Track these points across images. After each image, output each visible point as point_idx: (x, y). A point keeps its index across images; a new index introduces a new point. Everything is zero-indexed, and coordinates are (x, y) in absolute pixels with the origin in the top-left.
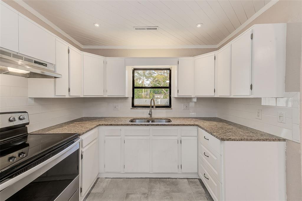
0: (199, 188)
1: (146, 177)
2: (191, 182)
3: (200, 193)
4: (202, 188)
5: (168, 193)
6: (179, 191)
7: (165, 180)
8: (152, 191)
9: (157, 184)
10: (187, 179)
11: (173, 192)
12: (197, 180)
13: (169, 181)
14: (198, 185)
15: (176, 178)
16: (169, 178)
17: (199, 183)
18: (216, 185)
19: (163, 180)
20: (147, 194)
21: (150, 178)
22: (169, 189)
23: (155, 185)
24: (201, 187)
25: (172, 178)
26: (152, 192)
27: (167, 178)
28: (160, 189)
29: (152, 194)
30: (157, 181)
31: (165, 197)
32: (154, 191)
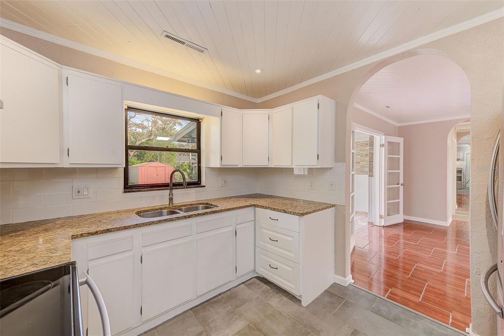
0: (262, 287)
1: (183, 311)
2: (249, 284)
3: (266, 292)
4: (265, 285)
5: (232, 312)
6: (244, 302)
7: (216, 299)
8: (209, 324)
9: (209, 311)
10: (243, 283)
11: (238, 307)
12: (254, 279)
13: (222, 297)
14: (259, 285)
15: (230, 290)
16: (220, 295)
17: (258, 281)
18: (290, 269)
19: (213, 300)
20: (205, 332)
21: (191, 309)
22: (230, 307)
23: (207, 313)
24: (263, 284)
25: (225, 292)
26: (211, 324)
27: (217, 296)
28: (218, 314)
29: (213, 326)
30: (207, 307)
31: (232, 319)
32: (212, 321)
